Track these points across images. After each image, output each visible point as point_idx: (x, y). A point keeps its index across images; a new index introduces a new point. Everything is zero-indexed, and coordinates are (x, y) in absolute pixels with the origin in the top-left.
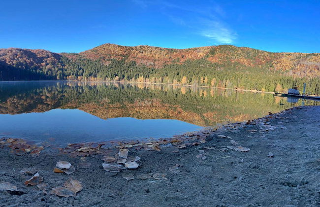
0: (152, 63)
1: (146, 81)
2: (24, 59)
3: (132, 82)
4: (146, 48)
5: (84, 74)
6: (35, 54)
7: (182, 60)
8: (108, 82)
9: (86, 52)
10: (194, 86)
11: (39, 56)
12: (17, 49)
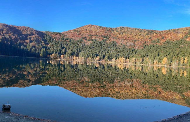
0: (132, 44)
1: (126, 62)
2: (10, 34)
3: (113, 63)
4: (126, 29)
5: (67, 53)
6: (20, 30)
7: (162, 41)
8: (89, 61)
9: (69, 32)
10: (174, 66)
11: (24, 32)
12: (4, 25)
